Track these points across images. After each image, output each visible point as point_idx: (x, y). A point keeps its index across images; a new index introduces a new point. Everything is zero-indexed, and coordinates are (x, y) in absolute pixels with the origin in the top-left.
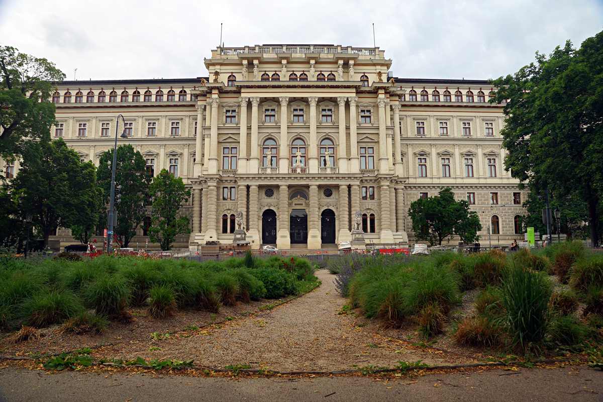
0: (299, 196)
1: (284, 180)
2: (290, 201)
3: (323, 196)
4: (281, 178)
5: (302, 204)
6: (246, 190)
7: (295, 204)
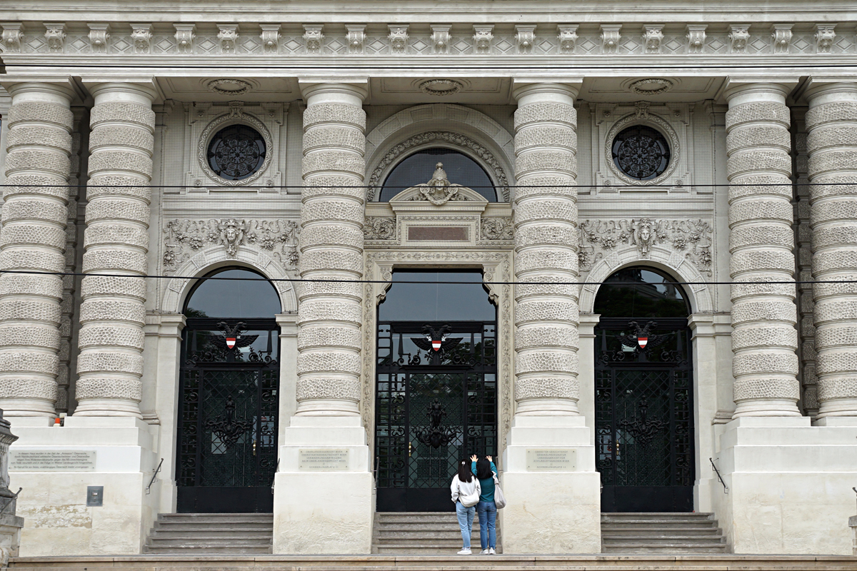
0: (440, 175)
1: (334, 51)
2: (380, 212)
3: (608, 172)
4: (314, 35)
5: (460, 234)
6: (66, 118)
7: (415, 233)
